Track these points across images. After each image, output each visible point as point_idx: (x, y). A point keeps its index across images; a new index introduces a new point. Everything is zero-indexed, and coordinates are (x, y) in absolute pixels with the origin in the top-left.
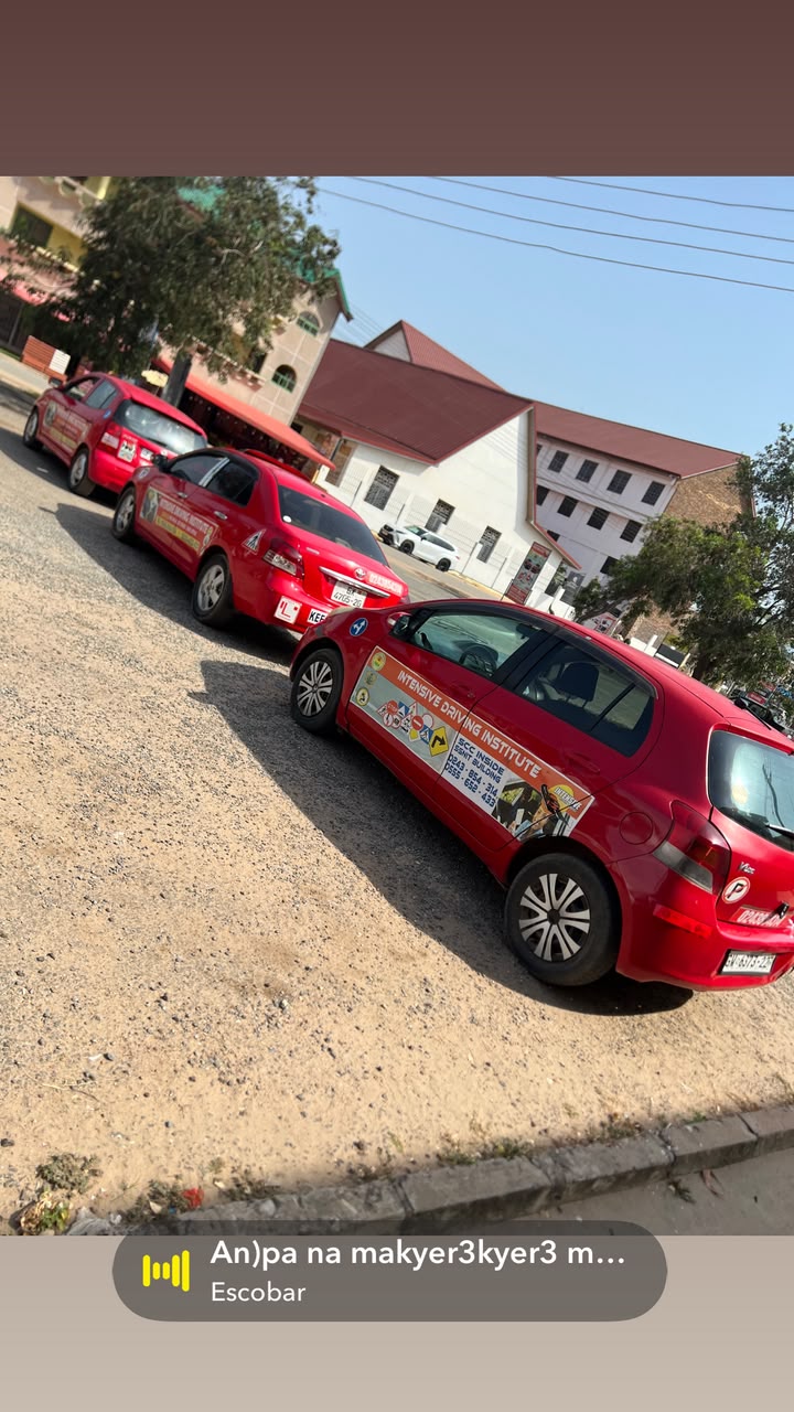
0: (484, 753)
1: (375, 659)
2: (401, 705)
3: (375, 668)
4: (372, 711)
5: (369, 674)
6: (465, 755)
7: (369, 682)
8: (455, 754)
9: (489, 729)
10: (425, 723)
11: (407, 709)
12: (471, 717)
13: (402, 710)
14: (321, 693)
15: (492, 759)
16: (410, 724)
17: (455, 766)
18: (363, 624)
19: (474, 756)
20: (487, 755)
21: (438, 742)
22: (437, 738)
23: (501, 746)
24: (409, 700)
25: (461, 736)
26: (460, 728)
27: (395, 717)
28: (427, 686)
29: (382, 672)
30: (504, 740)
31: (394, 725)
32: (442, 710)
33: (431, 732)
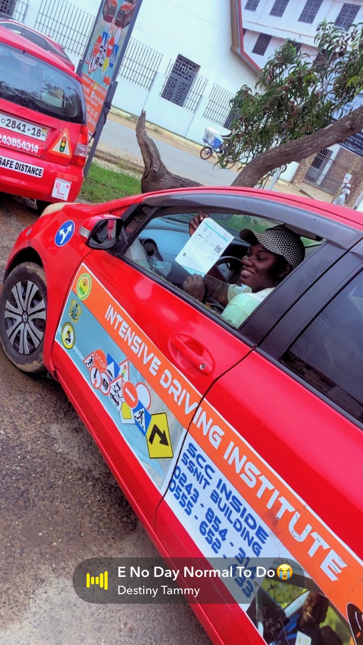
0: (230, 487)
1: (80, 283)
2: (110, 360)
3: (81, 296)
4: (79, 360)
5: (74, 303)
6: (199, 477)
7: (74, 316)
8: (184, 469)
9: (238, 443)
10: (140, 398)
11: (117, 369)
12: (206, 409)
13: (111, 367)
14: (34, 320)
15: (245, 504)
16: (120, 393)
17: (184, 489)
18: (69, 229)
19: (214, 483)
20: (235, 493)
21: (157, 438)
22: (156, 430)
23: (259, 483)
24: (119, 356)
25: (190, 439)
26: (189, 423)
27: (104, 376)
28: (141, 337)
29: (88, 303)
30: (264, 472)
31: (103, 388)
32: (162, 382)
33: (148, 418)
